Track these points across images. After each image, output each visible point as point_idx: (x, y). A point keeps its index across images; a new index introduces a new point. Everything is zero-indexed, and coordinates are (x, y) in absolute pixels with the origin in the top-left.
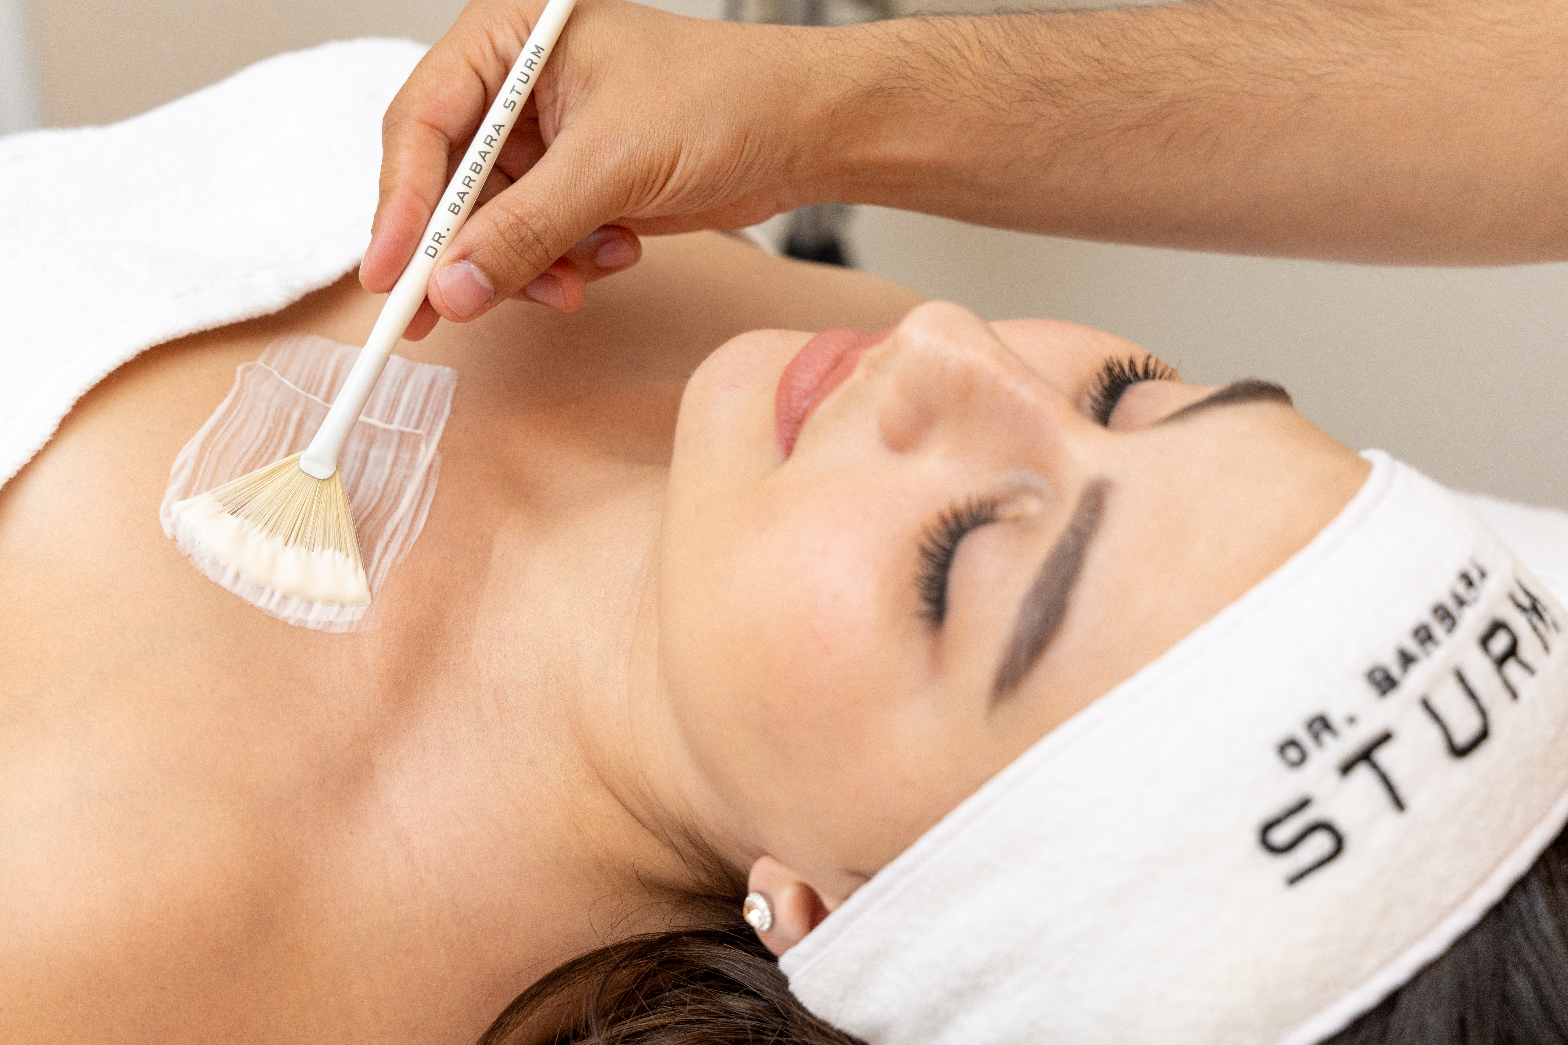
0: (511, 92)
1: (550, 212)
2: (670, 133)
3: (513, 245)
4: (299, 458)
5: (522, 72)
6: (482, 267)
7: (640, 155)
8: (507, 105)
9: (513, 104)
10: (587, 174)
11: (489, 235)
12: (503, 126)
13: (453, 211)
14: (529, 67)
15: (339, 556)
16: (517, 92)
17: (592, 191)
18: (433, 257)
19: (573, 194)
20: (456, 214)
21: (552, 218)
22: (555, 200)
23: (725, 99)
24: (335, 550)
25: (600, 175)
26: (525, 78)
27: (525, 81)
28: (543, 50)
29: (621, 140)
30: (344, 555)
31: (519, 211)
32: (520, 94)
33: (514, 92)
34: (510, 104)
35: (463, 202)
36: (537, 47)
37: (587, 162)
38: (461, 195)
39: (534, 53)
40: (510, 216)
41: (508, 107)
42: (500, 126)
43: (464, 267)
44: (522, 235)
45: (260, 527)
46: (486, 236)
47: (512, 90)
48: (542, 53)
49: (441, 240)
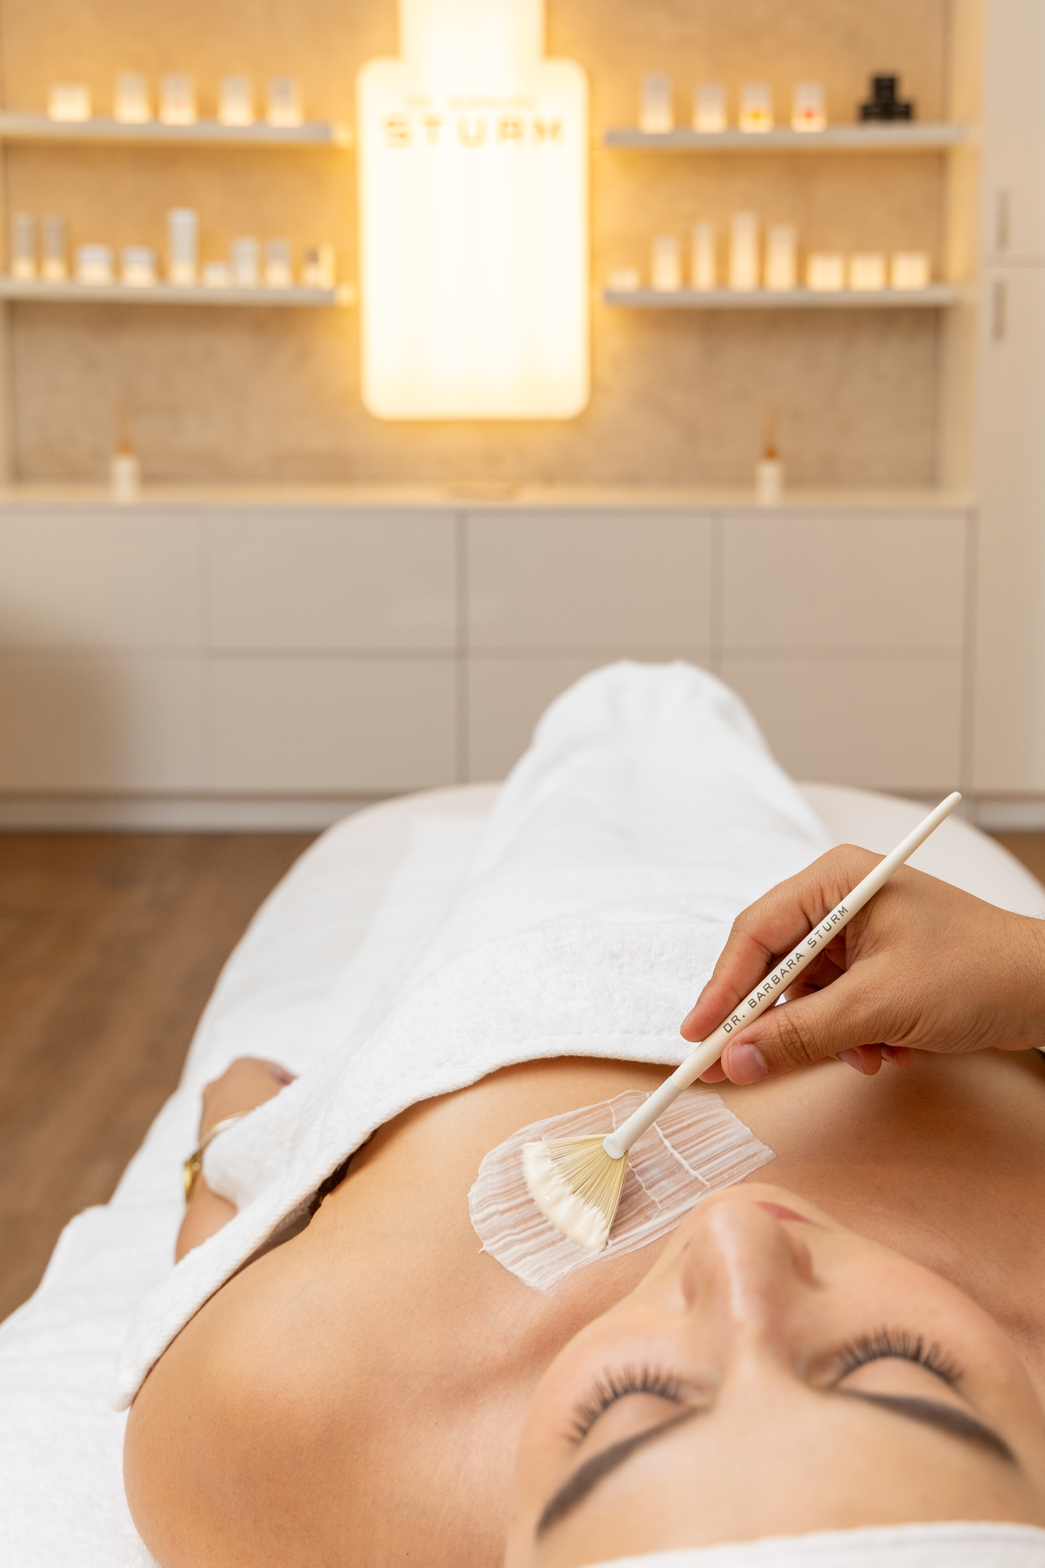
0: (815, 934)
1: (815, 1032)
3: (786, 1045)
4: (603, 1138)
5: (827, 923)
6: (763, 1053)
9: (814, 943)
11: (773, 1032)
12: (803, 956)
13: (750, 1005)
14: (833, 921)
15: (600, 1215)
16: (819, 935)
17: (847, 1028)
18: (728, 1032)
19: (833, 1025)
20: (753, 1007)
21: (815, 1036)
22: (820, 1025)
24: (600, 1210)
25: (854, 1018)
26: (828, 928)
28: (847, 911)
30: (604, 1215)
31: (796, 1023)
32: (822, 937)
33: (817, 935)
34: (812, 942)
35: (760, 1000)
36: (843, 908)
38: (760, 995)
39: (839, 911)
40: (789, 1024)
41: (810, 944)
42: (801, 956)
43: (748, 1049)
44: (794, 1041)
45: (563, 1175)
46: (771, 1032)
47: (817, 933)
48: (845, 914)
49: (737, 1022)
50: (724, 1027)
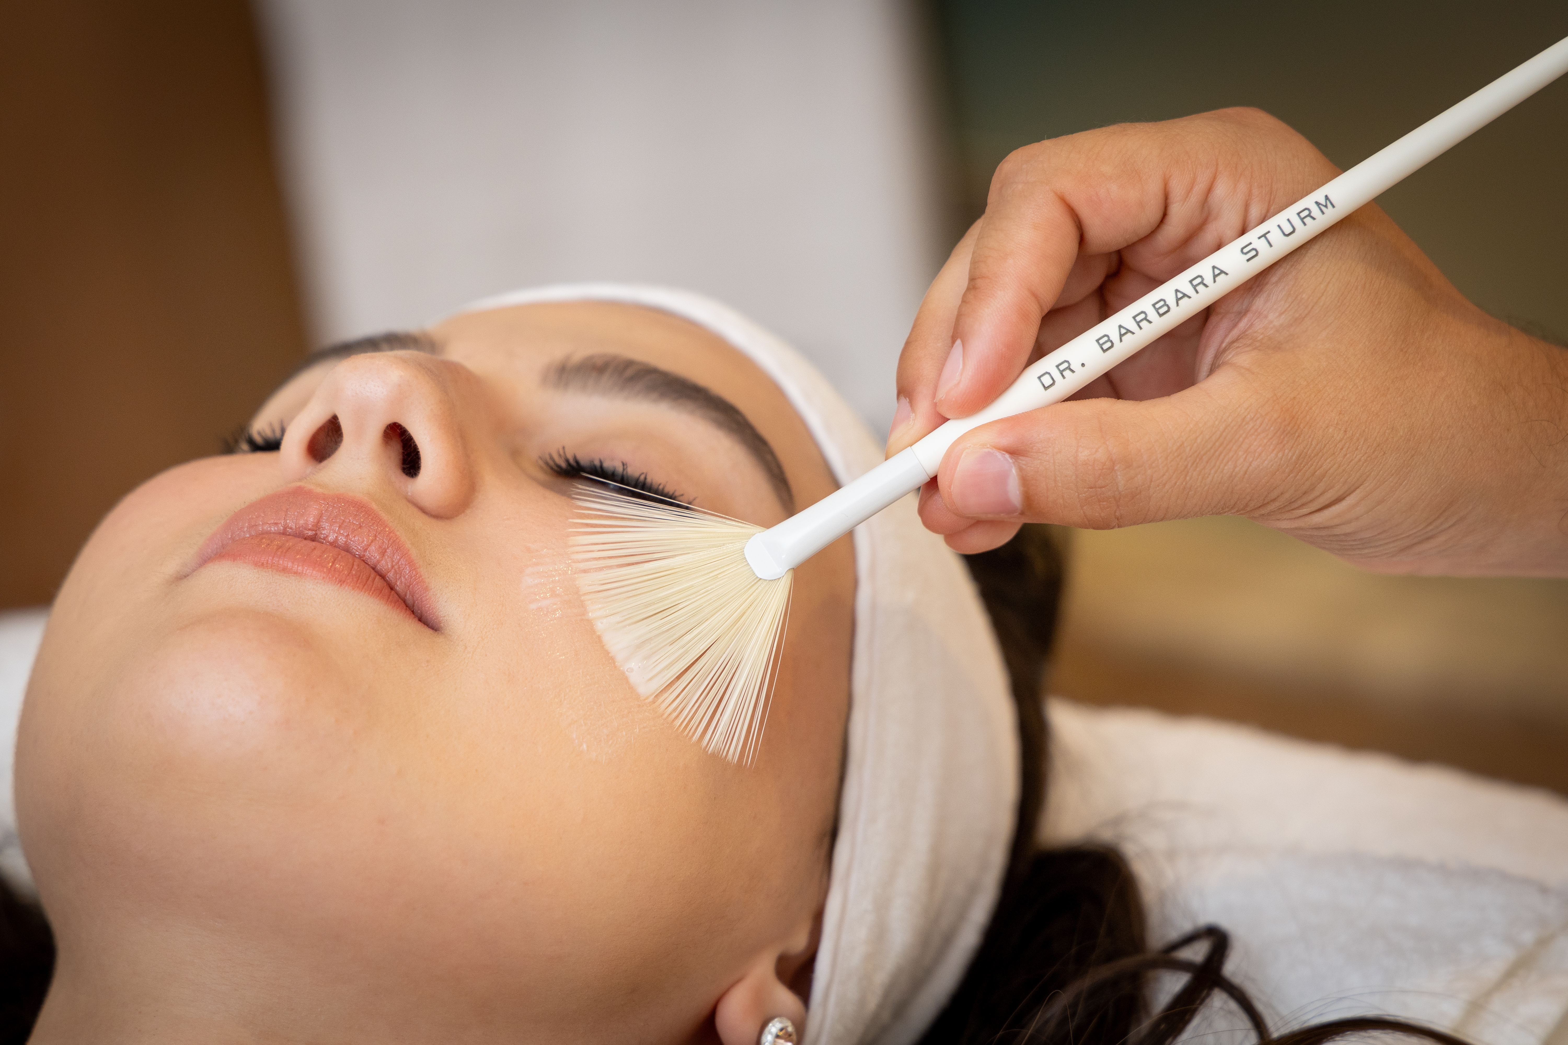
0: (1259, 238)
2: (1360, 460)
5: (1289, 221)
7: (1309, 468)
8: (1245, 250)
9: (1253, 253)
10: (1231, 454)
12: (1227, 274)
13: (1101, 346)
14: (1302, 219)
16: (1268, 241)
18: (1046, 388)
20: (1104, 351)
23: (1448, 447)
26: (1288, 229)
27: (1287, 233)
28: (1333, 206)
29: (1299, 436)
32: (1271, 246)
33: (1264, 240)
34: (1249, 252)
35: (1120, 342)
36: (1327, 198)
37: (1241, 439)
38: (1126, 330)
39: (1318, 204)
41: (1246, 254)
42: (1222, 272)
47: (1264, 236)
48: (1329, 211)
49: (1067, 373)
50: (1039, 378)
